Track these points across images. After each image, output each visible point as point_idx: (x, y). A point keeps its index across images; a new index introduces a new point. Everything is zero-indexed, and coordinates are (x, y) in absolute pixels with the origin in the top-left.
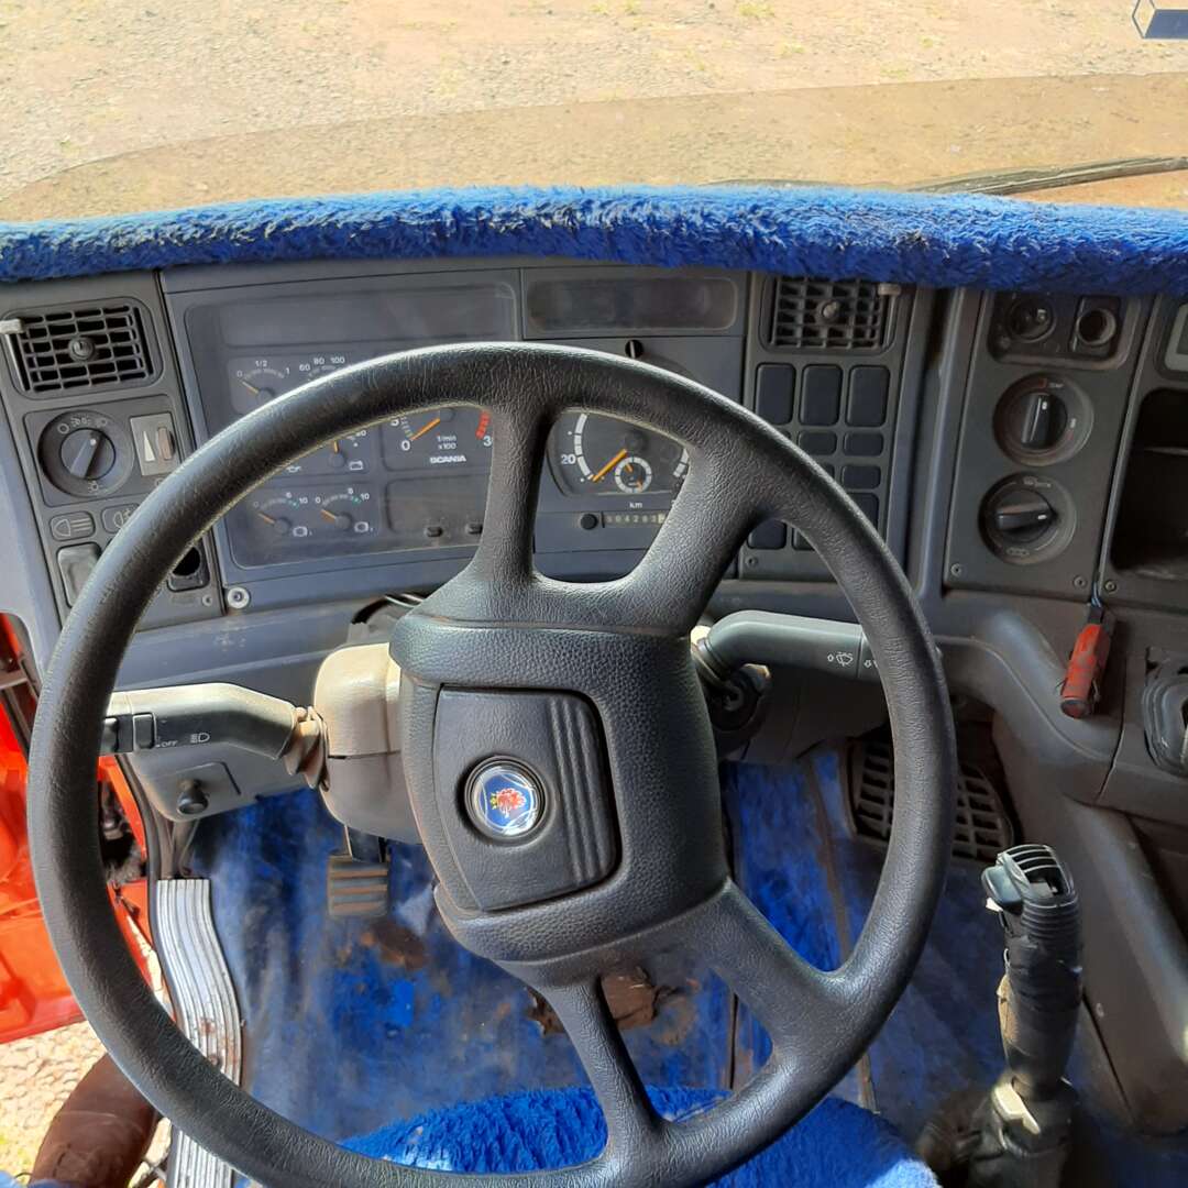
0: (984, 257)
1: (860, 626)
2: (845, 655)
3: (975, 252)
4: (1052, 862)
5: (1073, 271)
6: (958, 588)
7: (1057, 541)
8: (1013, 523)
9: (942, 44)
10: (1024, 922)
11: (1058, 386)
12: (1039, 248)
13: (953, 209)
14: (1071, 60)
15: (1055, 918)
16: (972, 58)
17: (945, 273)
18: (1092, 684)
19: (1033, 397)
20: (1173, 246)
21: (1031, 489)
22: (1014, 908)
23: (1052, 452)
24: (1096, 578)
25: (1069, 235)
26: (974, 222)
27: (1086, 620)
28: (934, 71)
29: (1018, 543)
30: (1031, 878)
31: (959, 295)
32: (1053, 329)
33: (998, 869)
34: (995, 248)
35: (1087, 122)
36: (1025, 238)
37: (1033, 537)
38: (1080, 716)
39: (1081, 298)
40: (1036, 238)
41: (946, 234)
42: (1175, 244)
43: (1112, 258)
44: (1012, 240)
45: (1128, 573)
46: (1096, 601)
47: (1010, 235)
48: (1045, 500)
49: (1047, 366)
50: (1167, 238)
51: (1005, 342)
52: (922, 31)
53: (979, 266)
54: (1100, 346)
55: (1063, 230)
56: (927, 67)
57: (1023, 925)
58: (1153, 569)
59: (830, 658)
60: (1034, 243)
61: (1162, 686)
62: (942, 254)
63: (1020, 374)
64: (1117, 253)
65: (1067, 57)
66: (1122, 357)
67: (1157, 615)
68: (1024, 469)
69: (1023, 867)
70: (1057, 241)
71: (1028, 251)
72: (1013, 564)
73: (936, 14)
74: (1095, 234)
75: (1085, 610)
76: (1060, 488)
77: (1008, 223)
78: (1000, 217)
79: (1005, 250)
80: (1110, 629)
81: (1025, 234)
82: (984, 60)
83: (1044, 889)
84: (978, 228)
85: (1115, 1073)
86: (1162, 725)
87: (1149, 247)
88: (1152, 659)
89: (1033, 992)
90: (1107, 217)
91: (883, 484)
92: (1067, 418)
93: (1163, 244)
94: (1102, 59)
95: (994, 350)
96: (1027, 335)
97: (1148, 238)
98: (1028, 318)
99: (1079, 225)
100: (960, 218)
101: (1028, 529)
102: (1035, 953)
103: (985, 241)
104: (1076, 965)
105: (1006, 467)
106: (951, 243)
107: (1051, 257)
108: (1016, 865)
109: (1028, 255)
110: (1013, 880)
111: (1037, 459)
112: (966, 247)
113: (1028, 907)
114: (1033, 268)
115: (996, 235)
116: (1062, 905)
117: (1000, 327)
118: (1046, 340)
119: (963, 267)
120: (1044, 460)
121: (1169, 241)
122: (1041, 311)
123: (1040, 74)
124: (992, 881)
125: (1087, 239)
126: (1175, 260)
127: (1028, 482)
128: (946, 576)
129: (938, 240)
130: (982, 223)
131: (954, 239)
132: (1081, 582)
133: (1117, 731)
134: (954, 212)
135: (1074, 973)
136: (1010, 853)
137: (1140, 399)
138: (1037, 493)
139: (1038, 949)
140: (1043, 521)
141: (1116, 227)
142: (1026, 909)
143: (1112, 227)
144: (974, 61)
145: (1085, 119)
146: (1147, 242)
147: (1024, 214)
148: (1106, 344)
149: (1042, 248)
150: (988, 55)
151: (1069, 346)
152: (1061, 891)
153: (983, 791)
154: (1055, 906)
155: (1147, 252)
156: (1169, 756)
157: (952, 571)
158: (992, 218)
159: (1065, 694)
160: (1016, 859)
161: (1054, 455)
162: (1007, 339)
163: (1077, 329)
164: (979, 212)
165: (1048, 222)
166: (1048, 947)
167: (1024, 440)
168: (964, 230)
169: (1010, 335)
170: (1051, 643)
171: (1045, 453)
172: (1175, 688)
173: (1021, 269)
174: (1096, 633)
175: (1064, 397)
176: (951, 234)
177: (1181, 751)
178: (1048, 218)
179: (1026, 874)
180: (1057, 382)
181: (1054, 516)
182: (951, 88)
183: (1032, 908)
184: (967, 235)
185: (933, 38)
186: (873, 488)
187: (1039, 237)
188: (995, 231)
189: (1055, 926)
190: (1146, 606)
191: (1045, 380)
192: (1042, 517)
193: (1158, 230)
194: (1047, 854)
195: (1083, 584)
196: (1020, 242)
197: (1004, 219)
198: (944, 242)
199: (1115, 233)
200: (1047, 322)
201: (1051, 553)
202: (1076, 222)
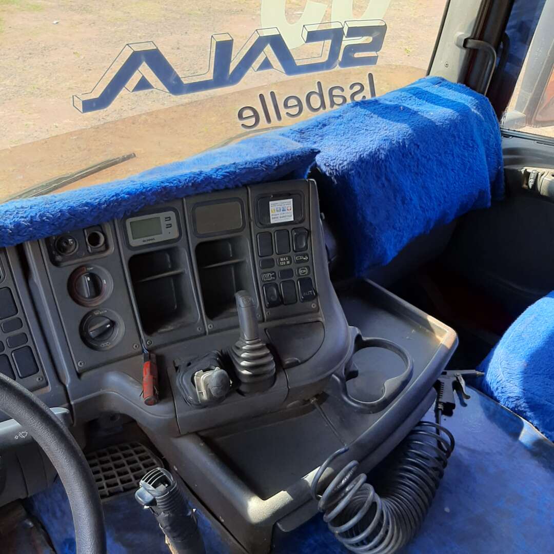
0: (29, 227)
1: (13, 419)
2: (23, 432)
3: (23, 226)
4: (162, 474)
5: (71, 221)
6: (84, 372)
7: (119, 332)
8: (97, 334)
9: (34, 125)
10: (159, 507)
11: (91, 269)
12: (52, 216)
13: (6, 210)
14: (94, 119)
15: (170, 498)
16: (51, 127)
17: (13, 239)
18: (154, 388)
19: (82, 276)
20: (109, 199)
21: (99, 316)
22: (153, 503)
23: (101, 297)
24: (141, 342)
25: (63, 207)
26: (17, 213)
27: (143, 361)
28: (35, 137)
29: (105, 341)
30: (155, 486)
31: (28, 246)
32: (78, 246)
33: (141, 489)
34: (31, 221)
35: (111, 143)
36: (43, 213)
37: (109, 335)
38: (154, 404)
39: (83, 230)
40: (48, 212)
41: (6, 222)
42: (109, 198)
43: (85, 211)
44: (38, 216)
45: (154, 334)
46: (146, 351)
47: (36, 214)
48: (108, 318)
49: (82, 262)
50: (105, 196)
51: (59, 258)
52: (23, 120)
53: (28, 231)
54: (101, 247)
55: (59, 206)
56: (32, 136)
57: (159, 508)
58: (164, 328)
59: (16, 438)
60: (48, 214)
61: (181, 374)
62: (7, 232)
63: (72, 269)
64: (87, 208)
65: (92, 118)
66: (112, 248)
67: (172, 346)
68: (91, 309)
69: (150, 483)
70: (58, 211)
71: (47, 218)
72: (106, 351)
73: (26, 112)
74: (74, 203)
75: (142, 357)
76: (110, 310)
77: (33, 210)
78: (29, 208)
79: (36, 221)
80: (154, 360)
81: (43, 212)
82: (57, 127)
83: (162, 487)
84: (20, 215)
85: (238, 542)
86: (187, 392)
87: (99, 202)
88: (177, 365)
89: (175, 535)
90: (77, 195)
91: (30, 339)
92: (101, 281)
93: (104, 200)
94: (108, 116)
95: (56, 263)
96: (68, 251)
97: (97, 199)
98: (64, 245)
99: (66, 201)
100: (10, 213)
101: (105, 333)
102: (169, 517)
103: (25, 220)
104: (188, 512)
105: (84, 311)
106: (9, 225)
107: (59, 218)
108: (147, 483)
109: (48, 220)
110: (148, 491)
111: (96, 302)
112: (18, 225)
113: (158, 499)
114: (53, 224)
115: (29, 216)
116: (171, 491)
117: (54, 252)
118: (77, 251)
119: (20, 234)
120: (99, 301)
121: (106, 197)
122: (70, 240)
123: (84, 128)
124: (140, 497)
125: (72, 207)
126: (112, 204)
127: (96, 313)
128: (77, 369)
129: (3, 226)
130: (21, 213)
131: (11, 223)
132: (136, 346)
133: (172, 402)
134: (7, 211)
135: (188, 516)
136: (143, 480)
137: (127, 262)
138: (103, 316)
139: (169, 515)
140: (109, 327)
141: (82, 198)
142: (157, 501)
143: (80, 198)
144: (52, 129)
145: (110, 142)
146: (97, 200)
147: (39, 203)
148: (103, 245)
149: (53, 215)
150: (57, 124)
151: (88, 251)
152: (169, 484)
153: (143, 451)
154: (168, 493)
155: (99, 204)
156: (195, 403)
157: (79, 366)
158: (26, 209)
159: (145, 397)
160: (146, 481)
161: (102, 299)
162: (59, 256)
163: (88, 243)
164: (18, 208)
165: (51, 204)
166: (173, 512)
167: (87, 296)
168: (14, 217)
169: (60, 254)
170: (133, 378)
171: (98, 298)
172: (186, 374)
173: (47, 227)
174: (149, 365)
175: (96, 272)
176: (8, 222)
177: (197, 398)
178: (52, 202)
179: (152, 486)
180: (90, 267)
181: (113, 324)
182: (46, 142)
183: (160, 499)
184: (16, 220)
185: (29, 123)
186: (25, 343)
187: (50, 211)
188: (29, 214)
189: (172, 501)
190: (165, 345)
191: (85, 268)
192: (108, 326)
193: (100, 194)
194: (159, 471)
195: (137, 346)
196: (41, 216)
197: (31, 208)
198: (6, 226)
199: (83, 200)
200: (74, 244)
201: (119, 339)
202: (64, 200)
